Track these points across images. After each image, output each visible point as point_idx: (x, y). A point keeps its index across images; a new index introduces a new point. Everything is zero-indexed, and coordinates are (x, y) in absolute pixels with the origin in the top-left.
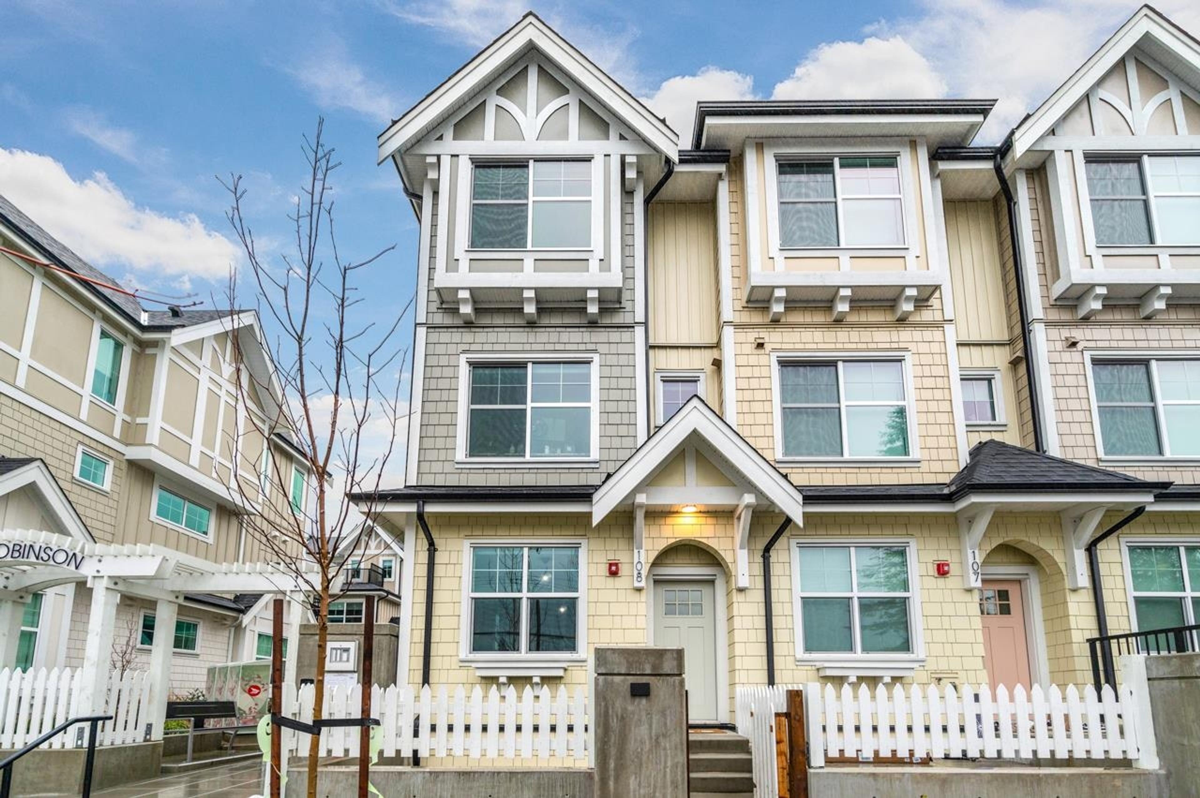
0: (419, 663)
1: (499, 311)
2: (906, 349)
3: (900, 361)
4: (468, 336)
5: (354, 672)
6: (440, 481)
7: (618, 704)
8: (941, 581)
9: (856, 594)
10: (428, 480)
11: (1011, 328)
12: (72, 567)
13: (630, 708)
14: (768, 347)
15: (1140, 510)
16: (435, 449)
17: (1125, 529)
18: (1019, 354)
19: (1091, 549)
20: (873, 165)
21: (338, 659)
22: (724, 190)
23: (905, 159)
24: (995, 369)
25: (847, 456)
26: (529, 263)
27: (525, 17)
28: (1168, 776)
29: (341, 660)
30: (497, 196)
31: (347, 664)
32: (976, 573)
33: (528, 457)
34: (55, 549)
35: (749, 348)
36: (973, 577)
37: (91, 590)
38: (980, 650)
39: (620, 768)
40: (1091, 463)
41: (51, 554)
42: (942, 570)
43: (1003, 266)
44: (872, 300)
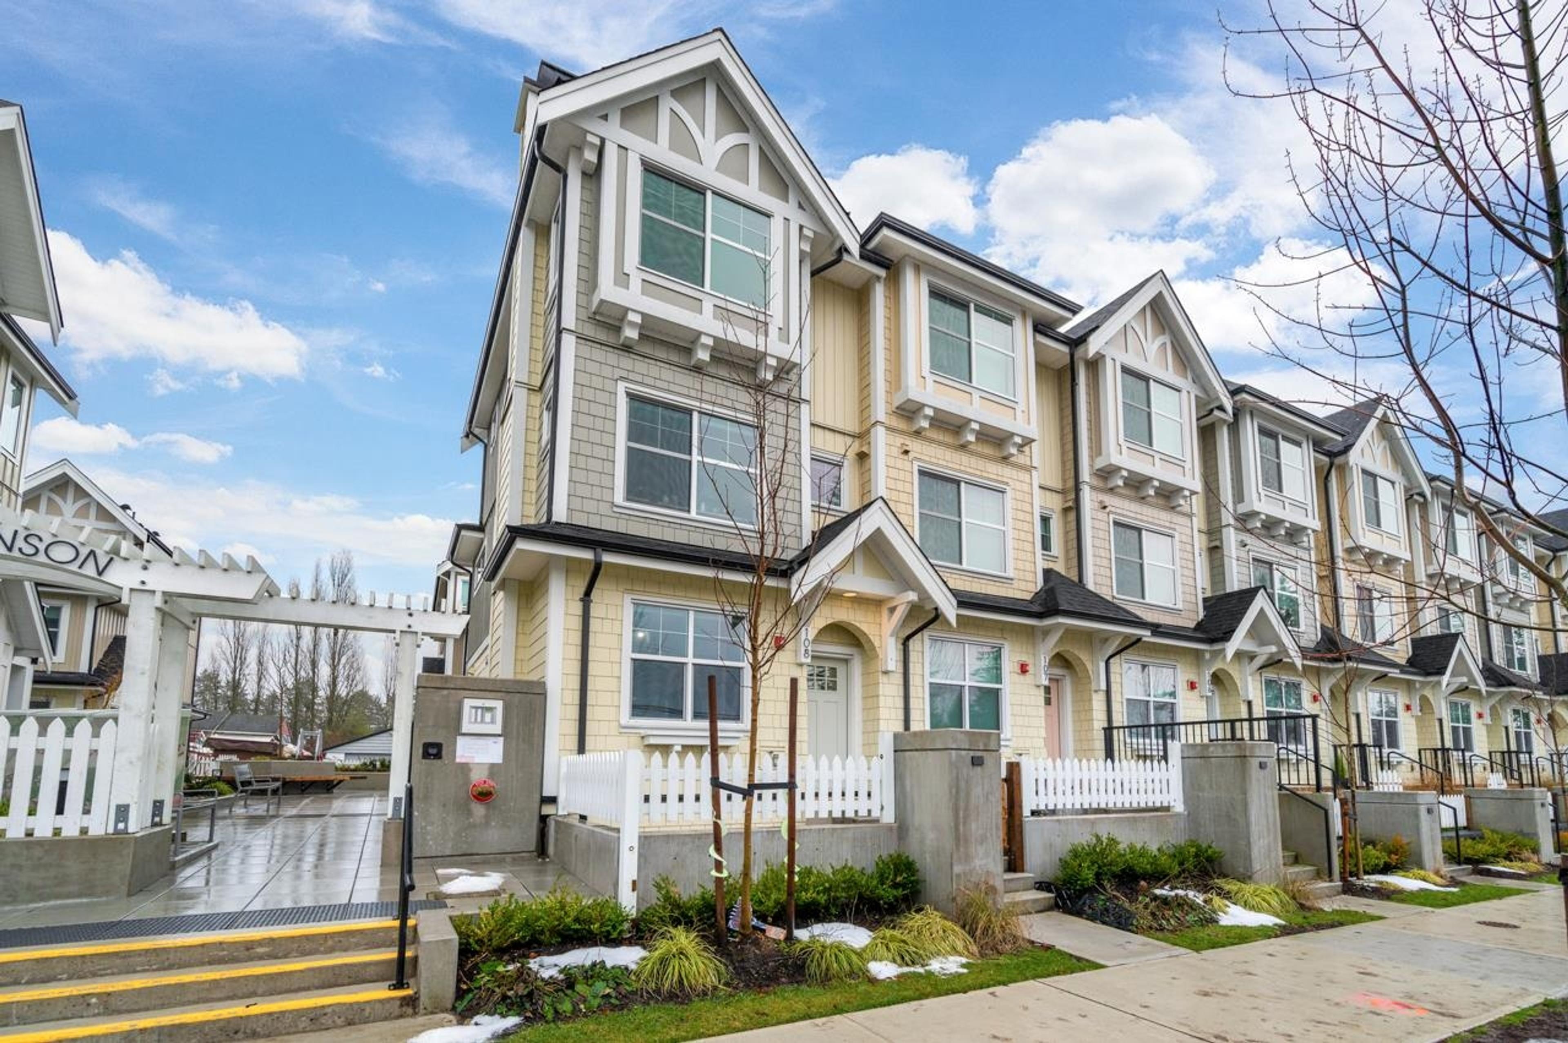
0: (573, 728)
1: (662, 342)
2: (1007, 484)
3: (1003, 492)
4: (626, 362)
5: (499, 735)
6: (594, 523)
7: (965, 771)
8: (1022, 677)
9: (968, 683)
10: (580, 520)
11: (1064, 481)
12: (90, 569)
13: (971, 774)
14: (911, 455)
15: (1139, 640)
16: (587, 484)
17: (1129, 651)
18: (1070, 504)
19: (1107, 663)
20: (996, 318)
21: (479, 719)
22: (879, 293)
23: (1018, 323)
24: (1052, 510)
25: (965, 566)
26: (708, 306)
27: (715, 30)
28: (1189, 814)
29: (482, 721)
30: (668, 214)
31: (491, 726)
32: (1046, 674)
33: (693, 514)
34: (48, 539)
35: (896, 452)
36: (1044, 676)
37: (127, 607)
38: (1043, 733)
39: (966, 817)
40: (1109, 598)
41: (42, 547)
42: (1024, 669)
43: (1062, 429)
44: (987, 436)
